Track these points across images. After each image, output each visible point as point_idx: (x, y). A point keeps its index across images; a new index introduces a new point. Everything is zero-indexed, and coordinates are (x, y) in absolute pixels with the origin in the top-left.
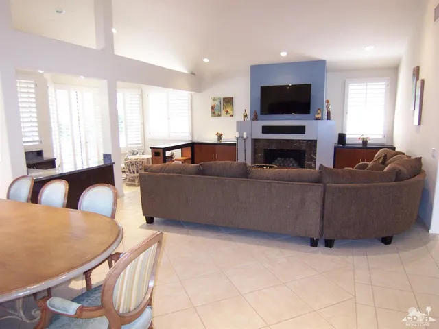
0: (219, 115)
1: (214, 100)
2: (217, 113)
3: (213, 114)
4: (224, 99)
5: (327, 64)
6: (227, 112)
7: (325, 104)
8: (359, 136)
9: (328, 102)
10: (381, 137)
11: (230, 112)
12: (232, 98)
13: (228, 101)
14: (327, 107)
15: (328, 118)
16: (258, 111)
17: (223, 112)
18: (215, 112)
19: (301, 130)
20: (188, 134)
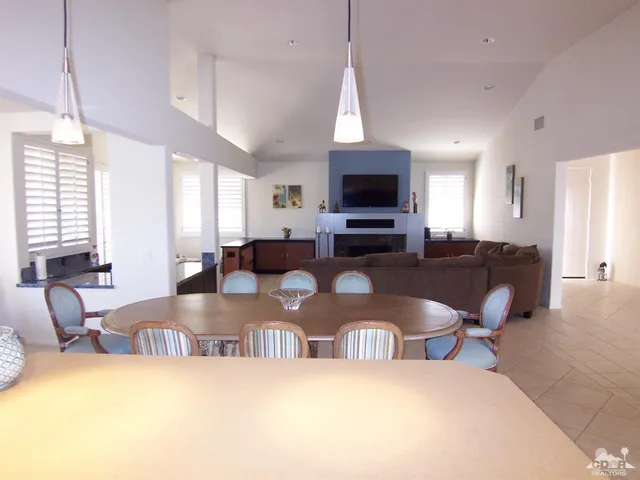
0: (283, 207)
1: (277, 187)
2: (280, 203)
3: (276, 204)
4: (290, 187)
5: (412, 154)
6: (294, 204)
7: (412, 197)
8: (444, 230)
9: (414, 194)
10: (461, 230)
11: (298, 203)
12: (300, 187)
13: (295, 190)
14: (414, 200)
15: (415, 211)
16: (340, 203)
17: (289, 203)
18: (277, 202)
19: (390, 224)
20: (240, 230)
